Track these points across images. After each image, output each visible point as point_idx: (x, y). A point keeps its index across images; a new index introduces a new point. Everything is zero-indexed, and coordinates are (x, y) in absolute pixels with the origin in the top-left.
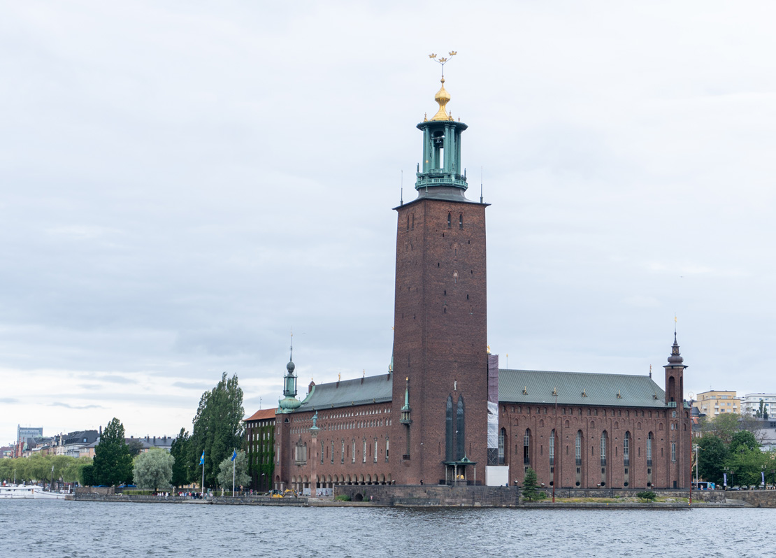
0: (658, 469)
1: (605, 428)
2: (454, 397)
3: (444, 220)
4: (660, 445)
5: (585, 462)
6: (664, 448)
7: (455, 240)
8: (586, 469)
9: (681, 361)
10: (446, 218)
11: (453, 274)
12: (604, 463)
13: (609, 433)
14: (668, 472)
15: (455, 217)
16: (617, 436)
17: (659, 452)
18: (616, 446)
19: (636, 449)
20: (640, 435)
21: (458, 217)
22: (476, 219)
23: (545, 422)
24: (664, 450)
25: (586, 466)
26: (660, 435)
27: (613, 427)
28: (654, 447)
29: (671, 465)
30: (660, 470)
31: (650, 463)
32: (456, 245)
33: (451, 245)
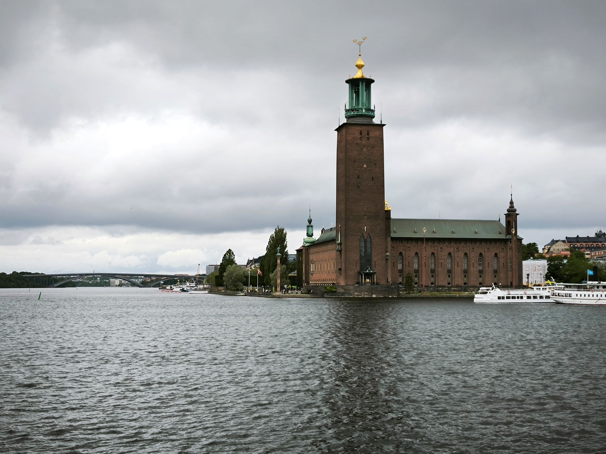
0: (501, 275)
1: (466, 251)
2: (365, 235)
3: (358, 135)
4: (502, 261)
5: (453, 272)
6: (504, 262)
7: (364, 146)
8: (454, 275)
9: (515, 210)
10: (359, 134)
11: (363, 166)
12: (465, 272)
13: (468, 255)
14: (507, 277)
15: (365, 133)
16: (474, 256)
17: (501, 265)
18: (473, 261)
19: (486, 263)
20: (489, 255)
21: (367, 133)
22: (377, 133)
23: (427, 248)
24: (505, 264)
25: (453, 273)
26: (501, 255)
27: (471, 251)
28: (498, 262)
29: (509, 272)
30: (502, 275)
31: (495, 271)
32: (365, 149)
33: (362, 149)
